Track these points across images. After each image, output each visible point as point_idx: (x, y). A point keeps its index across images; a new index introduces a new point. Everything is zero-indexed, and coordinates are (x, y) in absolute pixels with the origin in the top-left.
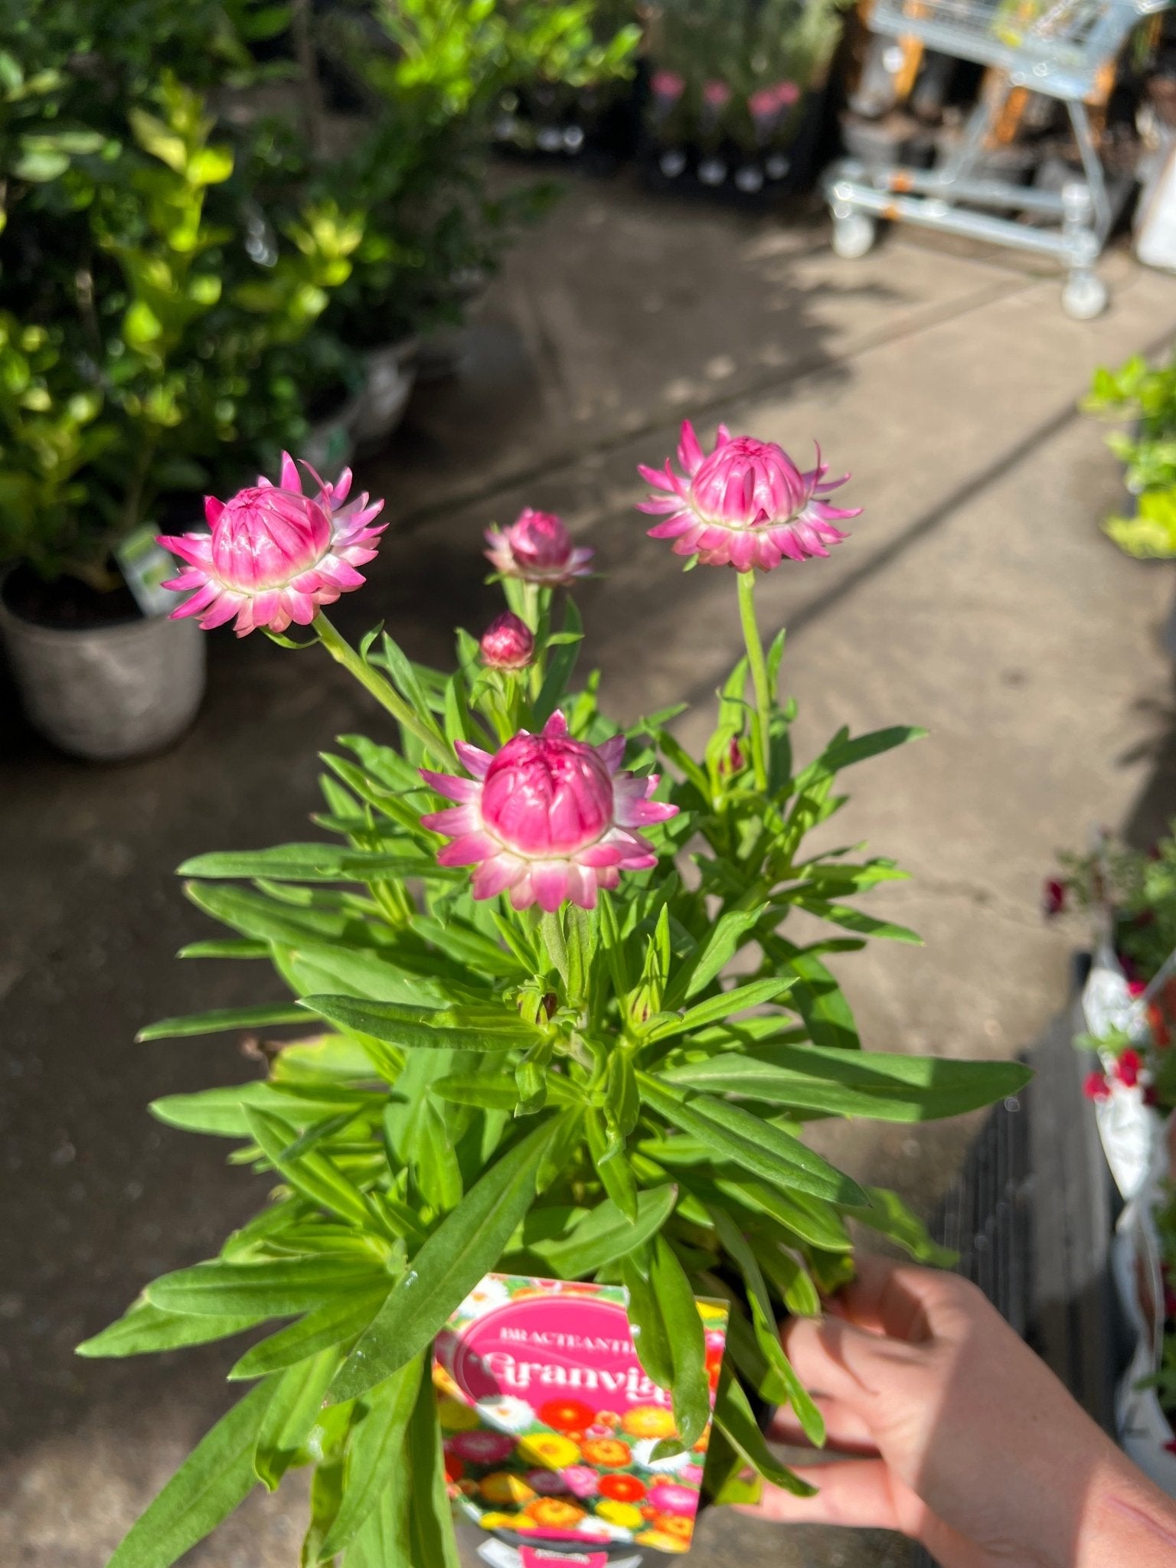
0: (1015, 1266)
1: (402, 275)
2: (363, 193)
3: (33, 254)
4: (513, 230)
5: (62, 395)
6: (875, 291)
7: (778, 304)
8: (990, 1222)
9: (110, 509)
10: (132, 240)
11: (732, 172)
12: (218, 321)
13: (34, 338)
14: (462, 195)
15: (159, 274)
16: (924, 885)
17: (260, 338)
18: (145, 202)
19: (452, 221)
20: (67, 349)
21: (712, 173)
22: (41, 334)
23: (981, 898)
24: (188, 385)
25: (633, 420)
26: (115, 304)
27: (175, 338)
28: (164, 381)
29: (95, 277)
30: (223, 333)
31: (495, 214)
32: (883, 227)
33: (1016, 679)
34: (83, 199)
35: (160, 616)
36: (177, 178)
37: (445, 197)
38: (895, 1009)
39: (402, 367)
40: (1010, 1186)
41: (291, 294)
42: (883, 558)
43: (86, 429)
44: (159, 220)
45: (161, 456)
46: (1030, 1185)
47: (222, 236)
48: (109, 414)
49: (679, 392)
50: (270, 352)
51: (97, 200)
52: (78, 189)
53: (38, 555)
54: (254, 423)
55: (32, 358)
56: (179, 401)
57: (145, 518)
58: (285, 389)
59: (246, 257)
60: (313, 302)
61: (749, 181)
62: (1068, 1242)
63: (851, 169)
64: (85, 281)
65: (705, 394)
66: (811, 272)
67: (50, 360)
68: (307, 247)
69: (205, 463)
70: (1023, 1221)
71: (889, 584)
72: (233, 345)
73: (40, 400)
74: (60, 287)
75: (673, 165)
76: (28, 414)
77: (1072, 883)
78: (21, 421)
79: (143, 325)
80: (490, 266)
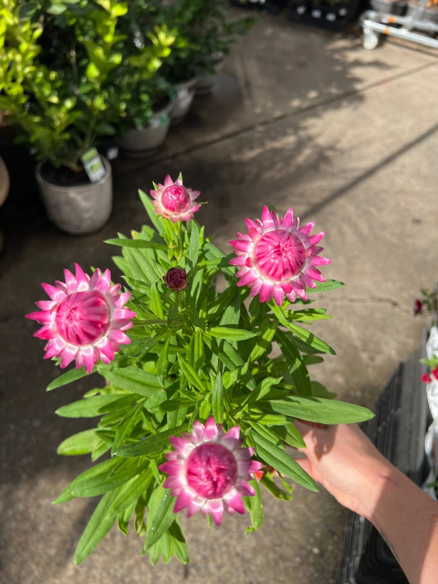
0: (391, 440)
1: (192, 54)
2: (177, 20)
3: (55, 42)
4: (236, 36)
5: (63, 97)
6: (377, 64)
7: (338, 68)
8: (384, 424)
9: (79, 142)
10: (91, 38)
11: (324, 14)
12: (120, 71)
13: (53, 75)
14: (217, 21)
15: (99, 52)
16: (373, 298)
17: (136, 77)
18: (95, 22)
19: (212, 33)
20: (65, 79)
21: (317, 14)
22: (55, 74)
23: (395, 304)
24: (109, 94)
25: (278, 114)
26: (84, 62)
27: (104, 77)
28: (100, 93)
29: (77, 52)
30: (123, 74)
31: (229, 30)
32: (383, 38)
33: (417, 221)
34: (73, 22)
35: (96, 182)
36: (107, 14)
37: (210, 22)
38: (358, 343)
39: (190, 90)
40: (392, 412)
41: (149, 61)
42: (371, 172)
43: (70, 111)
44: (100, 30)
45: (99, 122)
46: (399, 411)
47: (124, 37)
48: (79, 105)
49: (296, 103)
50: (140, 83)
51: (77, 22)
52: (71, 18)
53: (53, 158)
54: (133, 110)
55: (52, 82)
56: (106, 101)
57: (92, 146)
58: (145, 97)
59: (133, 45)
60: (156, 64)
61: (331, 17)
62: (411, 433)
63: (372, 14)
64: (73, 53)
65: (306, 105)
66: (352, 56)
67: (59, 84)
68: (155, 42)
69: (115, 125)
70: (395, 424)
71: (372, 182)
72: (126, 80)
73: (55, 99)
74: (65, 55)
75: (301, 10)
76: (50, 104)
77: (426, 302)
78: (48, 107)
79: (93, 71)
80: (226, 51)
